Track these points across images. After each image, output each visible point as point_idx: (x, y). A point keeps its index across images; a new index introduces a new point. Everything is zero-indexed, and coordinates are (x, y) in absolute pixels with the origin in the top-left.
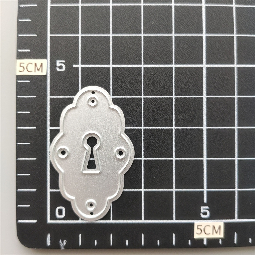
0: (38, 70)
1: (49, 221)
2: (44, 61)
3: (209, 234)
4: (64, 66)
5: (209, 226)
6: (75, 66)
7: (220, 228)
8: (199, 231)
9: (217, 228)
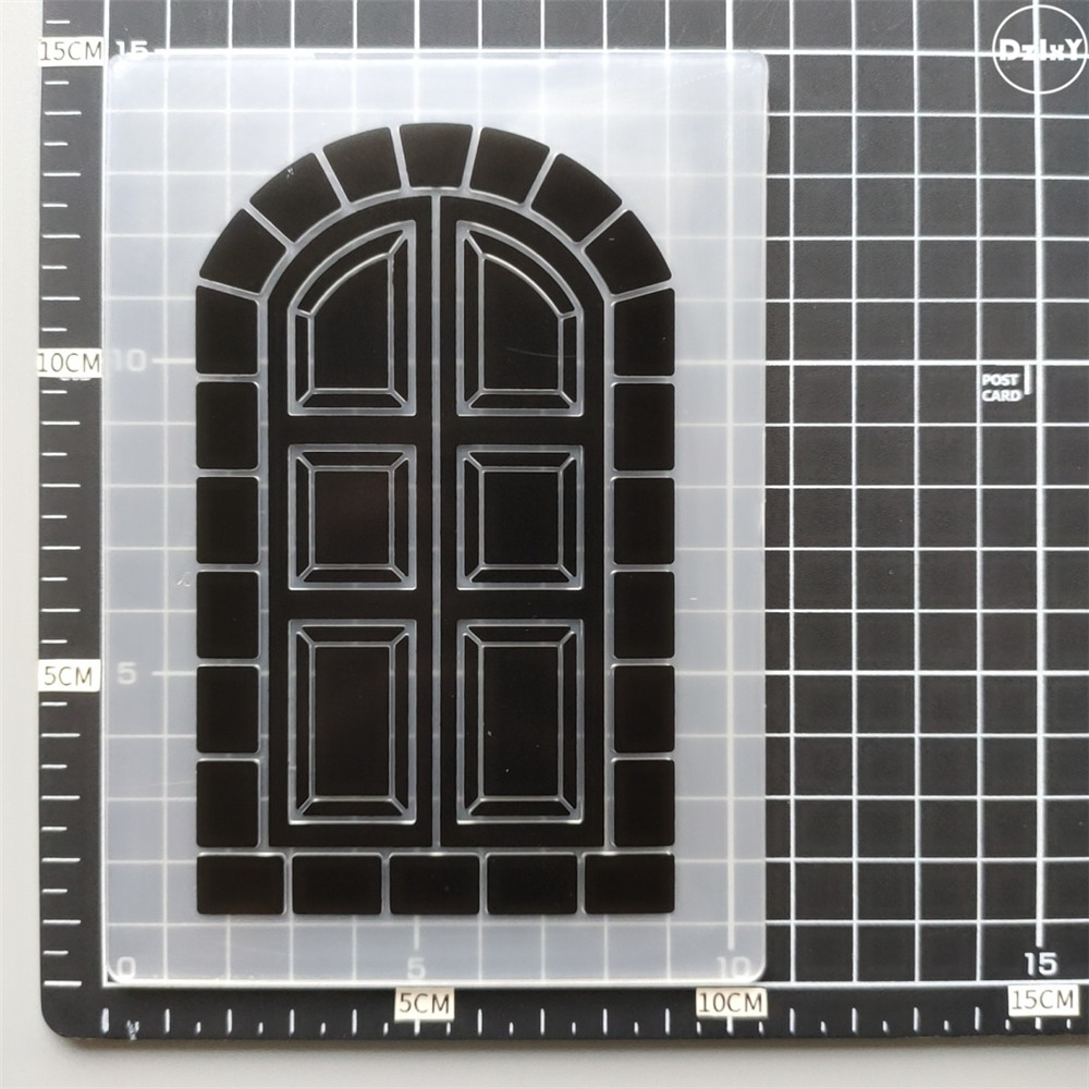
0: (83, 681)
1: (106, 984)
2: (94, 664)
3: (425, 1011)
4: (133, 673)
5: (426, 995)
6: (155, 673)
7: (446, 999)
8: (405, 1006)
9: (441, 999)
